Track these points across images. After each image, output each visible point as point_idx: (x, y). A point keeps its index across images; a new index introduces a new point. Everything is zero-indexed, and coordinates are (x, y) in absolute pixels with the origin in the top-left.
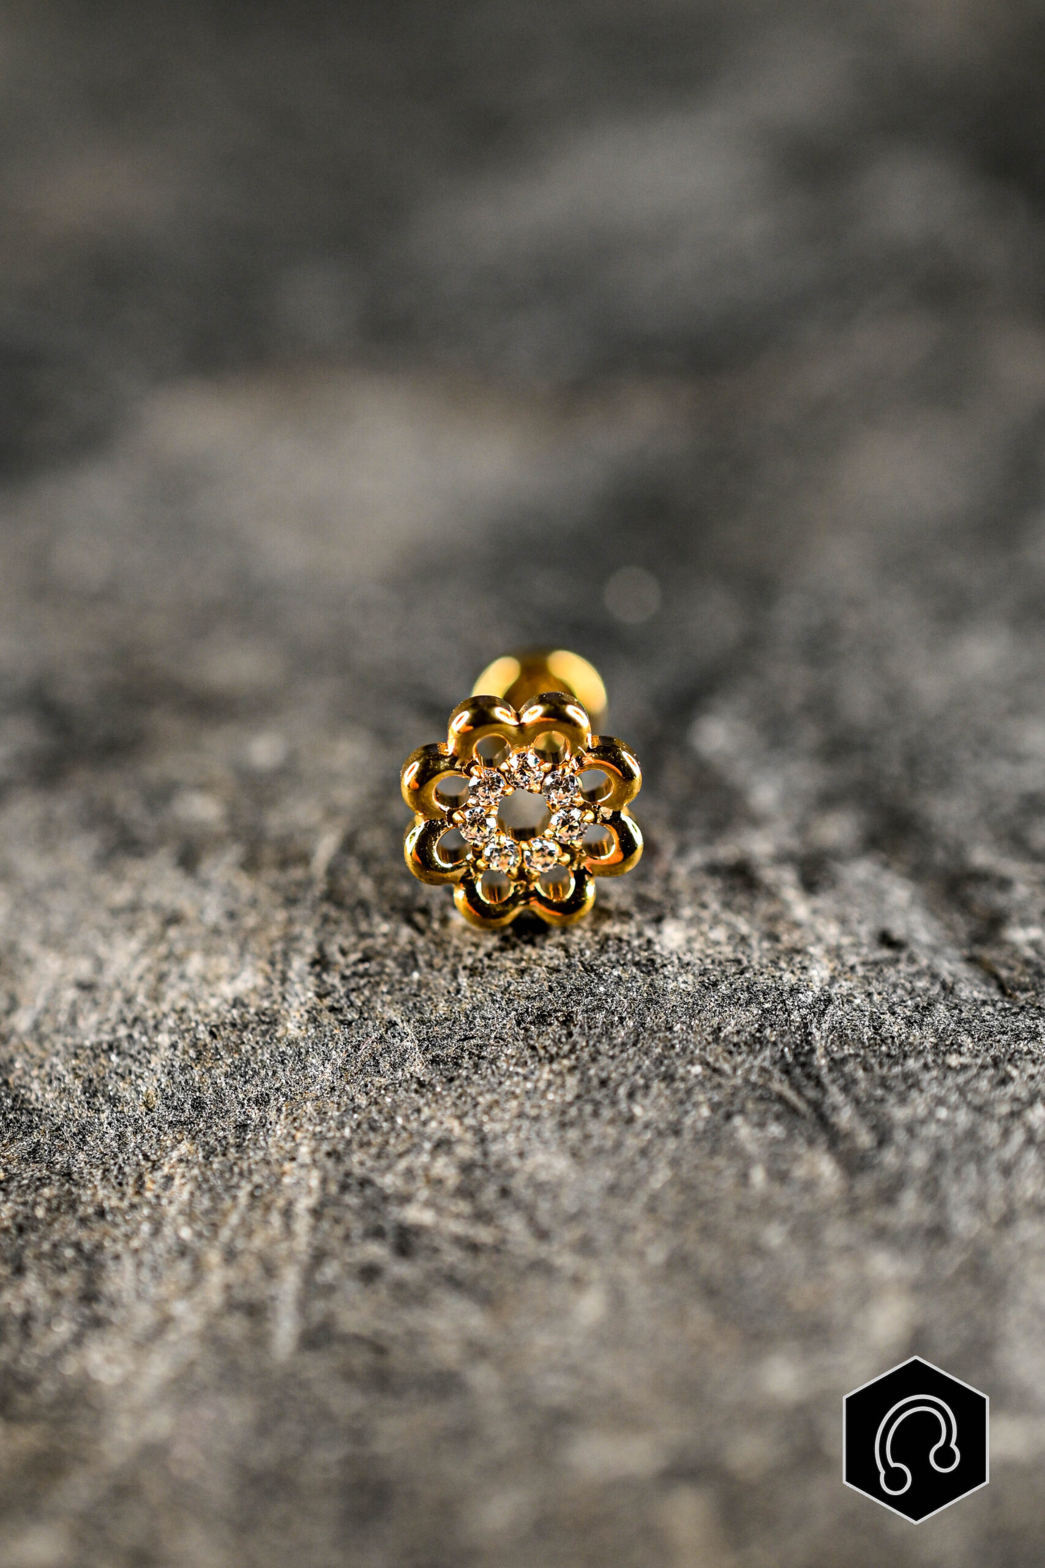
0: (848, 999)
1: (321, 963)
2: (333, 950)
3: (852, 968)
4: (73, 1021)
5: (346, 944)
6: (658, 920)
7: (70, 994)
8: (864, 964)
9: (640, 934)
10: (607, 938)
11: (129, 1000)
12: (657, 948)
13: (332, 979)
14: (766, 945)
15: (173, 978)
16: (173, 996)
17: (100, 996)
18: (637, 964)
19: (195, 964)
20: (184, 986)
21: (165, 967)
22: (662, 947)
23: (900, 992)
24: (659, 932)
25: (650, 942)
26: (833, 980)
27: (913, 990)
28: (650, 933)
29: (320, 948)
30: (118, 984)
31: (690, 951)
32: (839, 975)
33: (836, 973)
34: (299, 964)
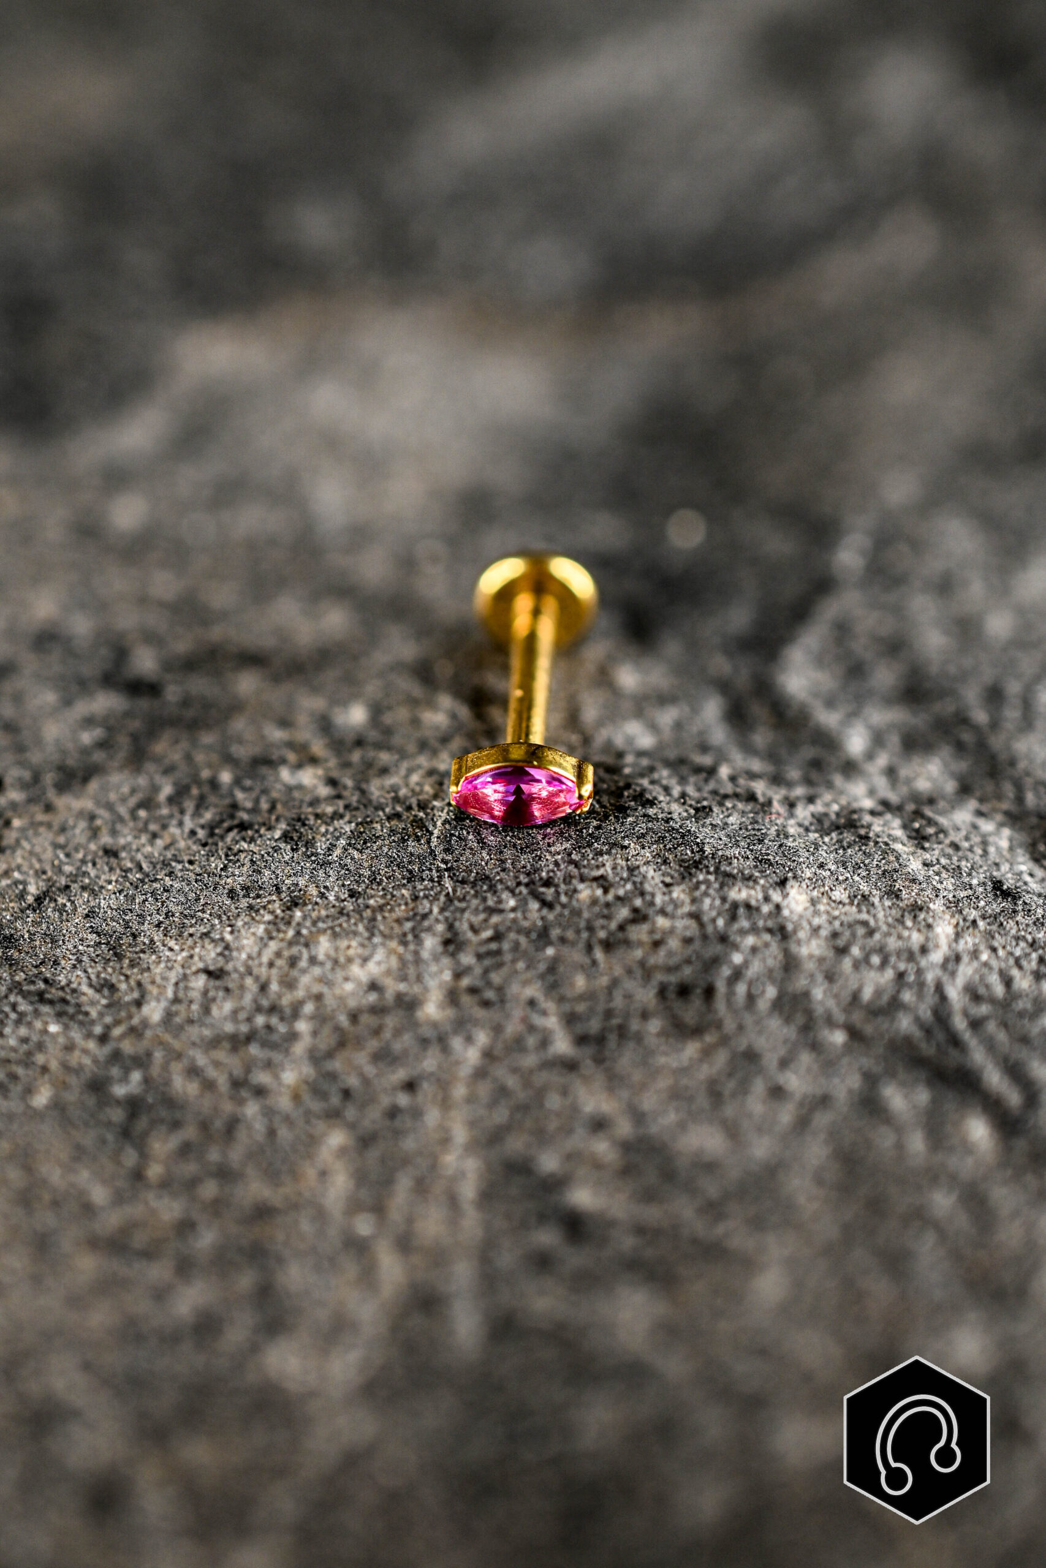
0: (975, 954)
1: (452, 943)
2: (463, 926)
3: (974, 922)
4: (206, 1010)
5: (477, 921)
6: (782, 883)
7: (200, 982)
8: (984, 917)
9: (767, 899)
10: (735, 905)
11: (264, 988)
12: (786, 912)
13: (467, 959)
14: (888, 903)
15: (303, 963)
16: (306, 982)
17: (232, 982)
18: (769, 931)
19: (324, 946)
20: (317, 971)
21: (295, 950)
22: (791, 912)
23: (1022, 944)
24: (785, 896)
25: (778, 907)
26: (958, 936)
27: (1034, 941)
28: (776, 896)
29: (451, 927)
30: (249, 972)
31: (816, 913)
32: (962, 930)
33: (959, 929)
34: (430, 943)
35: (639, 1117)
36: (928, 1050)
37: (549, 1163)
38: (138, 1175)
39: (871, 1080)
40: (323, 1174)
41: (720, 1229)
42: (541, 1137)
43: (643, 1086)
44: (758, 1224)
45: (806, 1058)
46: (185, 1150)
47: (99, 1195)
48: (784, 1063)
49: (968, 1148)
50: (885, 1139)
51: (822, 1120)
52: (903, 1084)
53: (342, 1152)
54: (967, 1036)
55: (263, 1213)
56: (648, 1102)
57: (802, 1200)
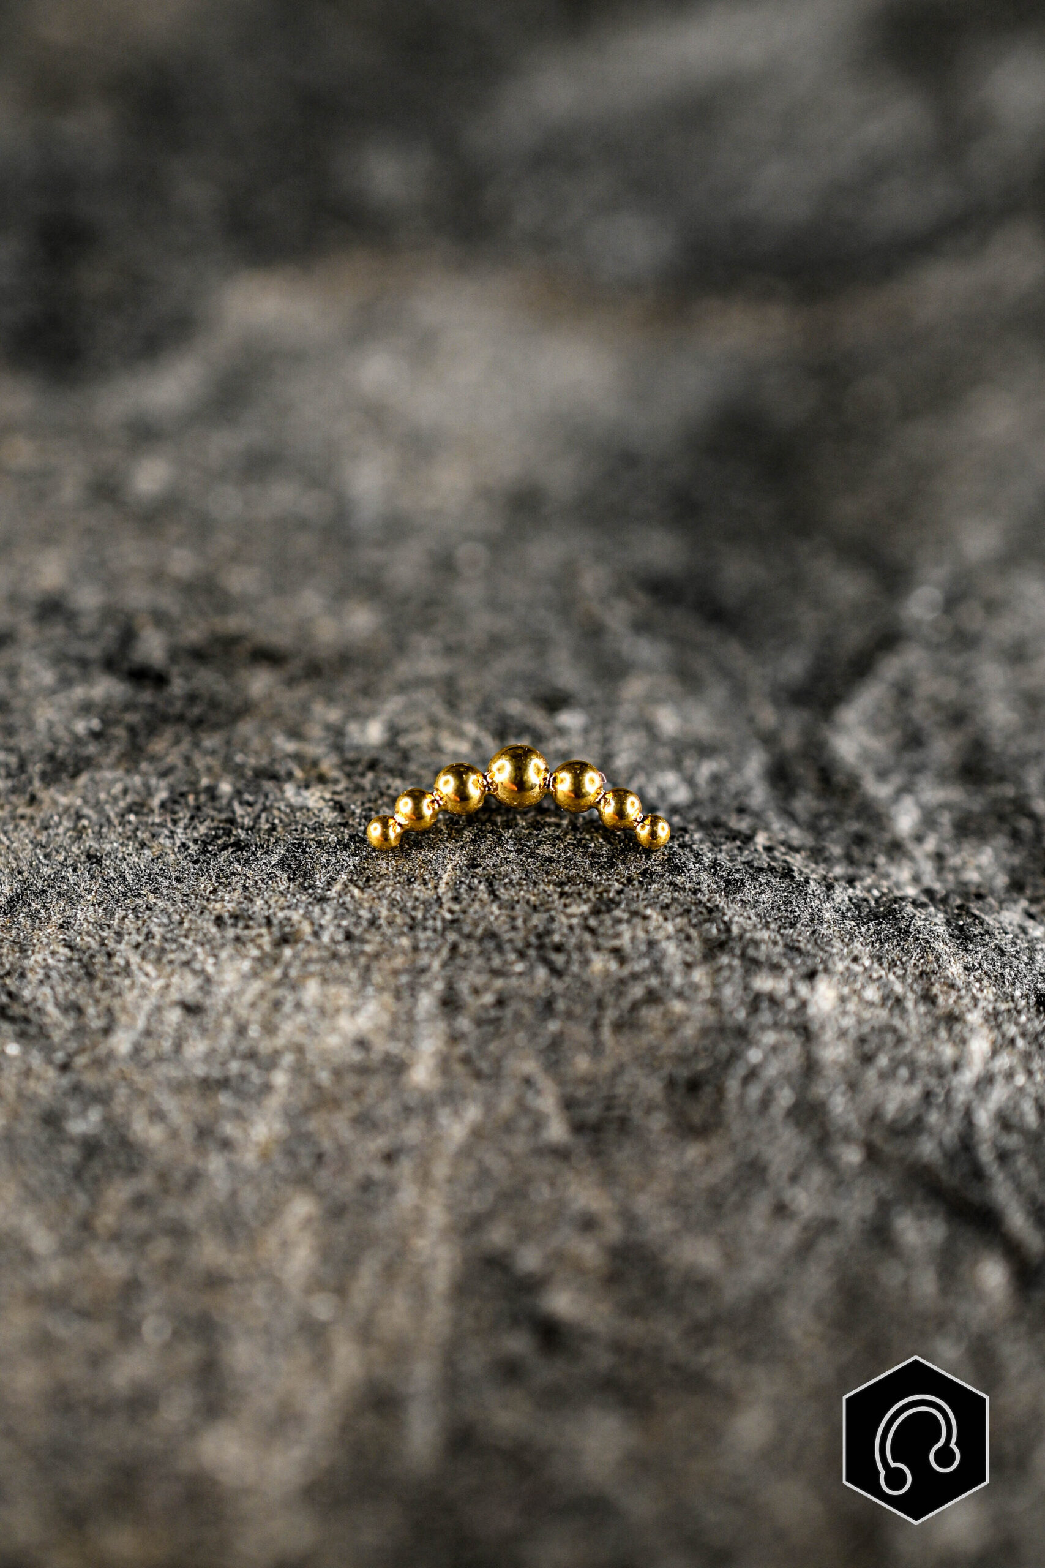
0: (1010, 1075)
1: (450, 1003)
2: (463, 987)
3: (1012, 1041)
4: (178, 1047)
5: (480, 980)
6: (811, 976)
7: (174, 1016)
8: (1023, 1035)
9: (793, 992)
10: (758, 997)
11: (241, 1030)
12: (812, 1010)
13: (464, 1023)
14: (922, 1009)
15: (288, 1007)
16: (289, 1029)
17: (209, 1020)
18: (793, 1029)
19: (312, 991)
20: (300, 1018)
21: (280, 992)
22: (818, 1010)
24: (813, 989)
25: (804, 1003)
26: (995, 1052)
28: (803, 989)
29: (450, 986)
30: (228, 1010)
31: (844, 1013)
32: (1000, 1048)
33: (996, 1046)
34: (426, 1002)
35: (629, 1219)
36: (950, 1179)
37: (529, 1260)
38: (86, 1225)
39: (884, 1207)
40: (285, 1245)
41: (706, 1357)
42: (524, 1233)
43: (642, 1188)
44: (747, 1355)
45: (817, 1176)
46: (140, 1202)
47: (42, 1241)
48: (794, 1178)
49: (980, 1295)
50: (891, 1275)
51: (827, 1246)
52: (919, 1216)
53: (309, 1220)
54: (993, 1168)
55: (215, 1281)
56: (644, 1203)
57: (796, 1333)
